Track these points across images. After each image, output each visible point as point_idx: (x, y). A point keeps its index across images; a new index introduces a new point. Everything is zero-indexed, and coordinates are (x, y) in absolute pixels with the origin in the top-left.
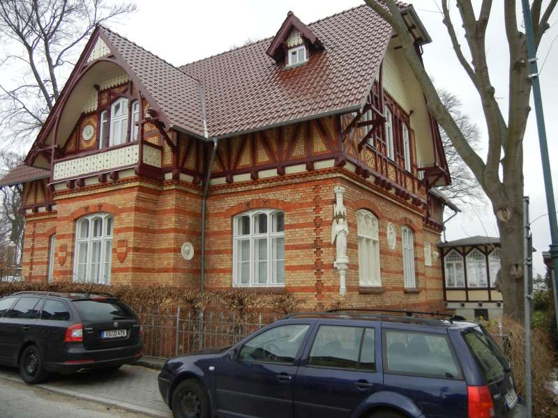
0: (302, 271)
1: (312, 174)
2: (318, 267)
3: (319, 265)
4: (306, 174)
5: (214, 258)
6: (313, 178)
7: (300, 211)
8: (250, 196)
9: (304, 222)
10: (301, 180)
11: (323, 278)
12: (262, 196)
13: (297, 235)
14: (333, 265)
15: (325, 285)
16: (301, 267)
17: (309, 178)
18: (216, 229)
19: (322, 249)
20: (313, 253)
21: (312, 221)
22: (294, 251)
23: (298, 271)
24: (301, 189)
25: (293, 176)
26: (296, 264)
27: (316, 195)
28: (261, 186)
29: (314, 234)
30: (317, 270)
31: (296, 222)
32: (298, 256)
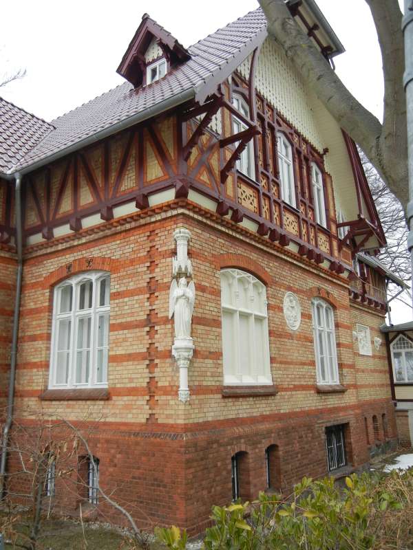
0: (131, 363)
1: (146, 213)
2: (152, 356)
3: (152, 353)
4: (139, 216)
5: (28, 347)
6: (148, 220)
7: (130, 270)
8: (72, 255)
9: (135, 287)
10: (133, 224)
11: (157, 373)
12: (86, 254)
13: (126, 307)
14: (170, 351)
15: (160, 384)
16: (130, 357)
17: (142, 221)
18: (32, 305)
19: (156, 328)
20: (145, 333)
21: (146, 284)
22: (121, 332)
23: (125, 363)
24: (132, 238)
25: (123, 221)
26: (123, 352)
27: (151, 245)
28: (84, 240)
29: (147, 304)
30: (150, 360)
31: (125, 289)
32: (125, 340)
